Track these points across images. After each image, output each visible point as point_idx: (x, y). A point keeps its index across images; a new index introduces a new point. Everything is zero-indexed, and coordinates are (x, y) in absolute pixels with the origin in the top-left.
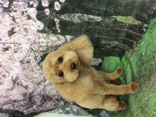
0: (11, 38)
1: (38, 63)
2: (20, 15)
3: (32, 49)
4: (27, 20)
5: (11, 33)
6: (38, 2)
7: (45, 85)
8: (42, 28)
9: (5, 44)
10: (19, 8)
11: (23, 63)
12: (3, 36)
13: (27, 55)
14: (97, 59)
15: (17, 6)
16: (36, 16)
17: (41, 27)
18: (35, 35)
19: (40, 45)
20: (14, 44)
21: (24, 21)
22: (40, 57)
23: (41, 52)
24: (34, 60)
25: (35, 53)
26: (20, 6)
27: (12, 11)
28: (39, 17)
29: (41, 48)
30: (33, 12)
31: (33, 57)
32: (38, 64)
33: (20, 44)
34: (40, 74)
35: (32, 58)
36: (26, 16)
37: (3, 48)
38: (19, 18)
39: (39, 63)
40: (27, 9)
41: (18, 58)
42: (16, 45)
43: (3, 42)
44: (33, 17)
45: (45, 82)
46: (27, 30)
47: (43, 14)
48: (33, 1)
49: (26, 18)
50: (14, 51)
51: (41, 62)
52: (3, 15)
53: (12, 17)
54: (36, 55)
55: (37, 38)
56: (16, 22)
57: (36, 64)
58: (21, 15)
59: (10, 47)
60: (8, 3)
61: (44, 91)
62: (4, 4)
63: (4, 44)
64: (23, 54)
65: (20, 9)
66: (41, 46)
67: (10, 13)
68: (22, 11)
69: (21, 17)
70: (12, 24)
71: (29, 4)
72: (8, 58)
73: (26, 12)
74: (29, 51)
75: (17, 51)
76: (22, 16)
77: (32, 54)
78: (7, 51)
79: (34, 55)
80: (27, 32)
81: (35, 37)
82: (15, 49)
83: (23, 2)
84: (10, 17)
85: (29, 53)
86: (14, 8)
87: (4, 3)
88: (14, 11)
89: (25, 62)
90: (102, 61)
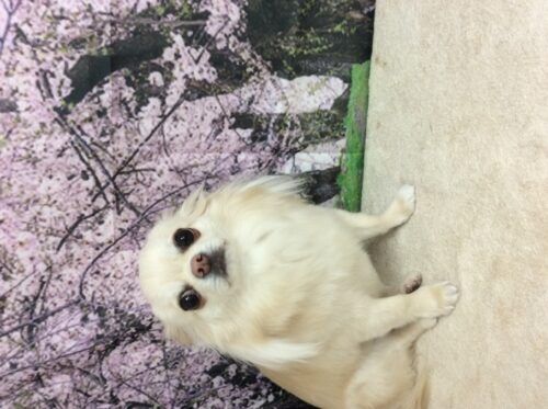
1: (56, 109)
3: (20, 34)
7: (100, 240)
14: (323, 77)
19: (53, 7)
22: (66, 72)
23: (63, 44)
24: (35, 95)
25: (40, 55)
29: (64, 23)
31: (33, 78)
32: (56, 115)
34: (70, 178)
35: (24, 83)
39: (63, 113)
45: (101, 223)
51: (70, 106)
54: (43, 66)
57: (48, 121)
61: (101, 279)
66: (57, 13)
77: (25, 60)
79: (35, 62)
90: (346, 85)
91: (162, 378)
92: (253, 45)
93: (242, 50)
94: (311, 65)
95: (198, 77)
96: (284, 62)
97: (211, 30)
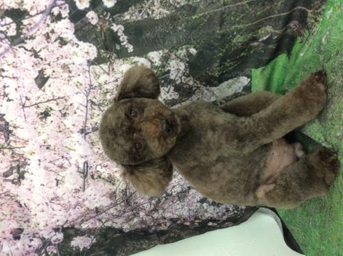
0: (44, 91)
2: (44, 43)
3: (93, 103)
4: (61, 47)
5: (41, 80)
6: (67, 5)
8: (94, 54)
9: (39, 105)
10: (37, 29)
11: (86, 134)
12: (30, 92)
13: (89, 116)
14: (235, 79)
15: (32, 26)
16: (74, 34)
17: (91, 53)
18: (87, 72)
19: (103, 89)
20: (55, 100)
21: (56, 52)
25: (102, 108)
26: (37, 25)
27: (26, 38)
28: (80, 35)
29: (109, 94)
30: (65, 28)
33: (66, 98)
36: (55, 41)
37: (38, 115)
38: (44, 48)
40: (52, 25)
41: (74, 125)
42: (58, 101)
43: (34, 103)
44: (69, 39)
46: (68, 68)
47: (86, 24)
48: (58, 6)
49: (57, 44)
50: (60, 115)
52: (14, 52)
53: (30, 51)
55: (92, 78)
56: (42, 59)
58: (46, 41)
59: (51, 109)
60: (14, 26)
62: (7, 31)
63: (37, 106)
64: (79, 116)
65: (39, 30)
66: (105, 91)
67: (24, 45)
68: (44, 32)
69: (47, 46)
70: (36, 64)
71: (52, 14)
72: (56, 129)
73: (53, 32)
74: (89, 107)
75: (65, 113)
76: (48, 42)
77: (97, 111)
78: (48, 118)
79: (101, 112)
80: (70, 72)
81: (88, 76)
82: (60, 111)
83: (41, 15)
84: (28, 53)
85: (89, 112)
86: (27, 32)
87: (8, 28)
88: (30, 39)
89: (90, 130)
90: (249, 80)
91: (180, 206)
92: (194, 77)
93: (189, 81)
94: (229, 76)
95: (170, 98)
96: (212, 80)
97: (172, 77)
